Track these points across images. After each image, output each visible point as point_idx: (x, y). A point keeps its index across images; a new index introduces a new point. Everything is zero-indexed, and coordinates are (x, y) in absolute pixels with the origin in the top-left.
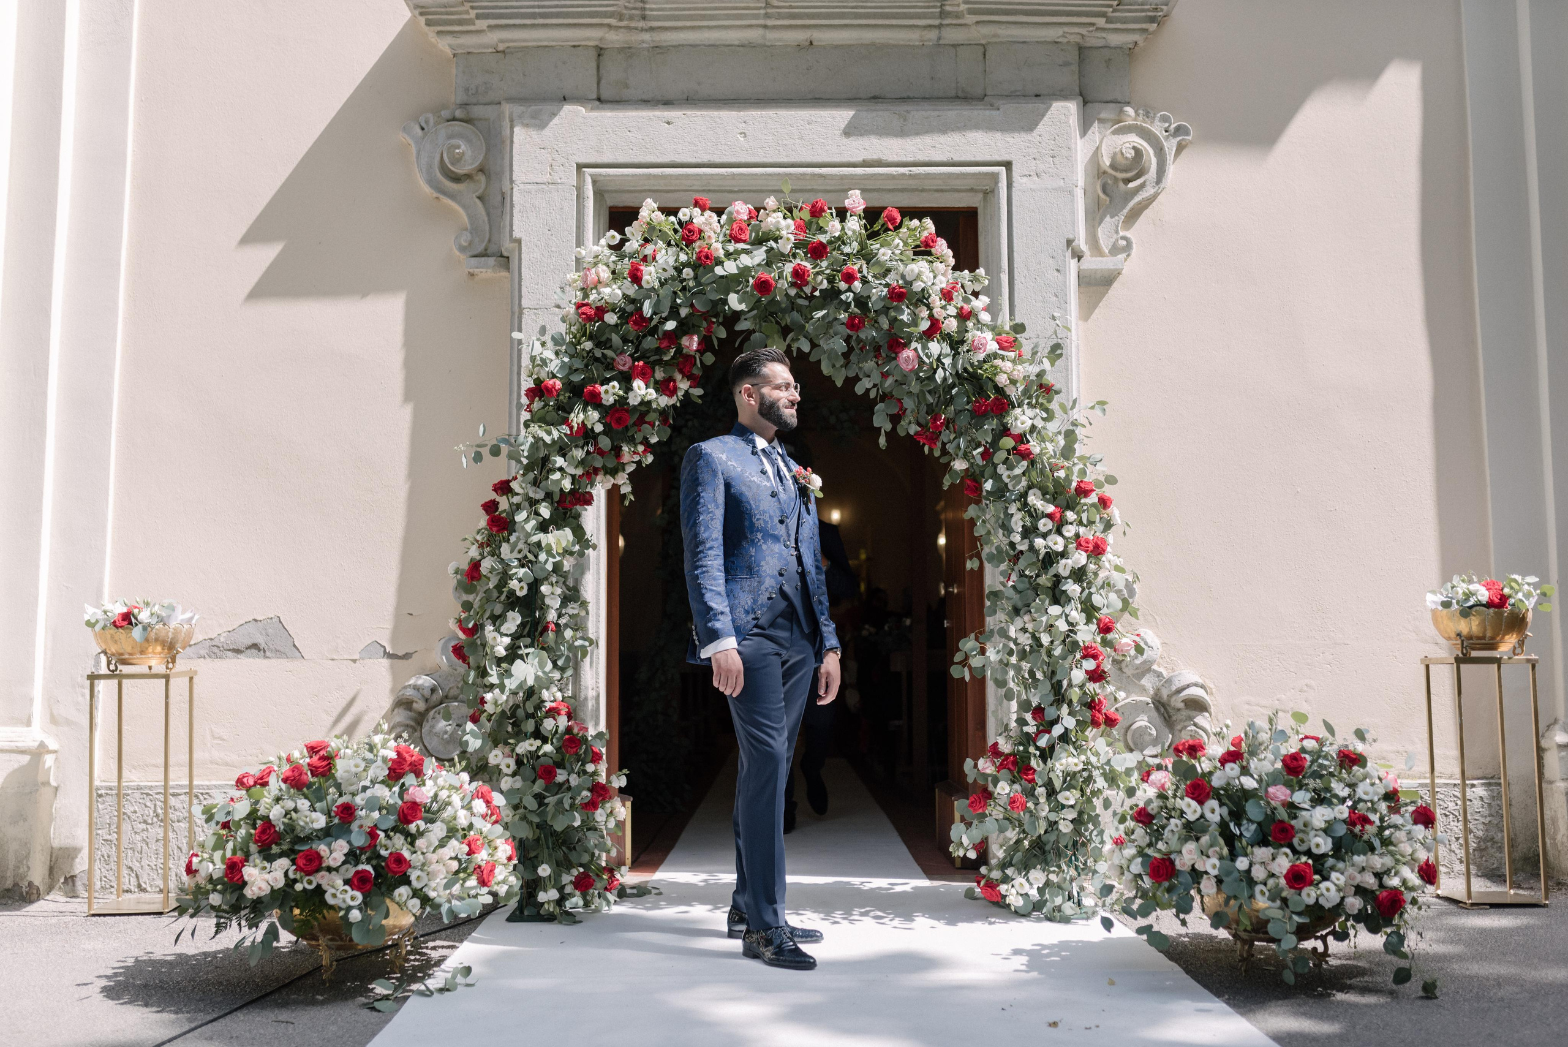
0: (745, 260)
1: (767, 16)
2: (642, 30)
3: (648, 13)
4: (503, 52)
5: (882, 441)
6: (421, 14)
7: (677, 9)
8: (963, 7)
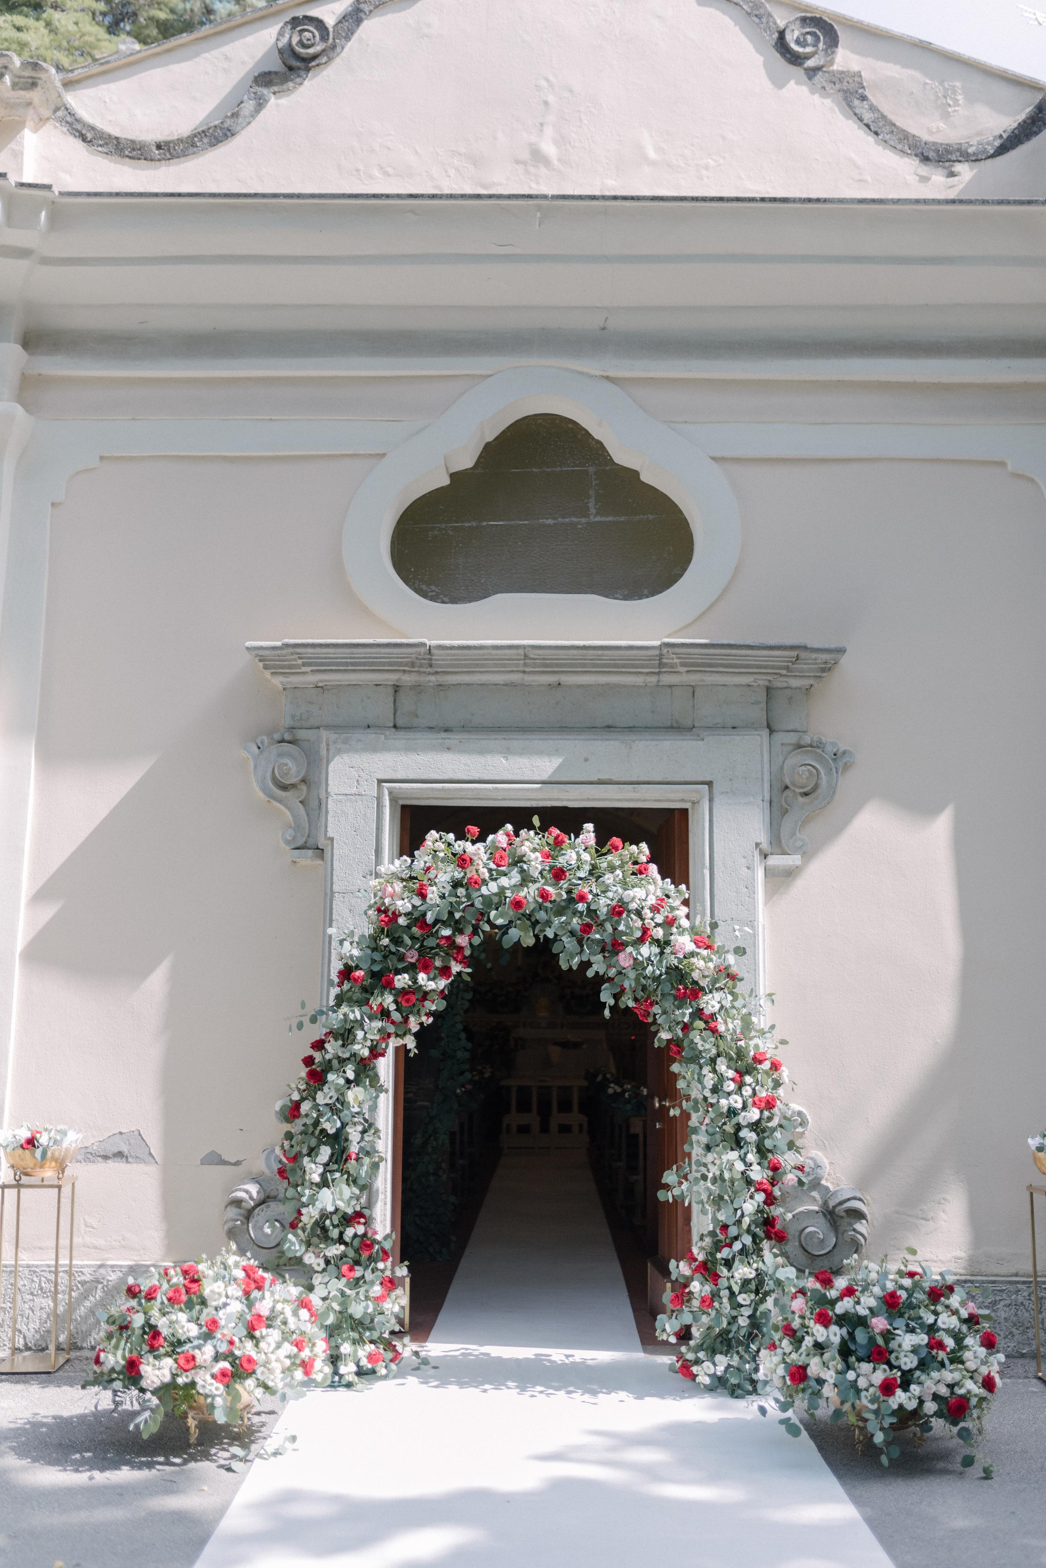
0: (504, 881)
1: (525, 665)
2: (429, 674)
3: (434, 662)
4: (322, 687)
5: (607, 1013)
6: (260, 661)
7: (455, 660)
8: (676, 661)
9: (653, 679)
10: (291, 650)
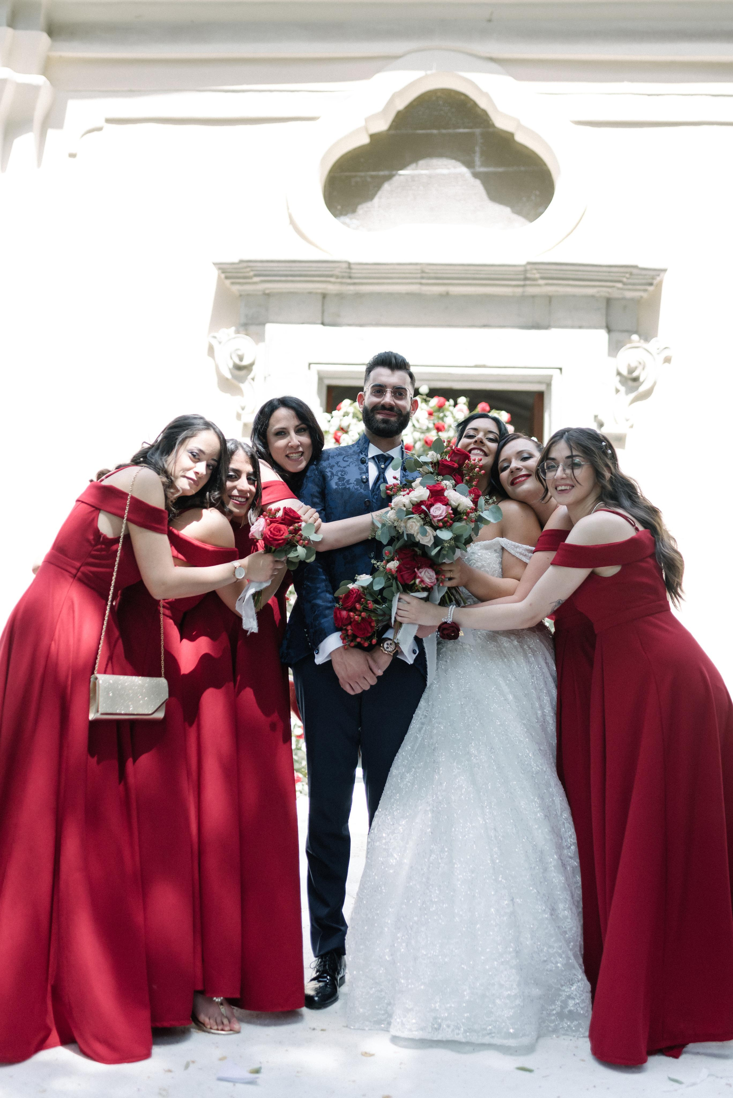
1: (422, 278)
2: (349, 284)
3: (352, 275)
4: (268, 295)
6: (223, 272)
7: (369, 273)
8: (537, 276)
9: (520, 290)
10: (245, 264)
